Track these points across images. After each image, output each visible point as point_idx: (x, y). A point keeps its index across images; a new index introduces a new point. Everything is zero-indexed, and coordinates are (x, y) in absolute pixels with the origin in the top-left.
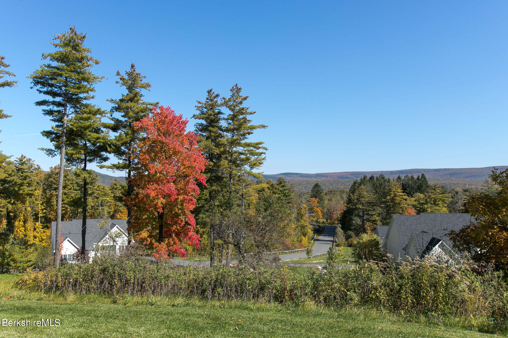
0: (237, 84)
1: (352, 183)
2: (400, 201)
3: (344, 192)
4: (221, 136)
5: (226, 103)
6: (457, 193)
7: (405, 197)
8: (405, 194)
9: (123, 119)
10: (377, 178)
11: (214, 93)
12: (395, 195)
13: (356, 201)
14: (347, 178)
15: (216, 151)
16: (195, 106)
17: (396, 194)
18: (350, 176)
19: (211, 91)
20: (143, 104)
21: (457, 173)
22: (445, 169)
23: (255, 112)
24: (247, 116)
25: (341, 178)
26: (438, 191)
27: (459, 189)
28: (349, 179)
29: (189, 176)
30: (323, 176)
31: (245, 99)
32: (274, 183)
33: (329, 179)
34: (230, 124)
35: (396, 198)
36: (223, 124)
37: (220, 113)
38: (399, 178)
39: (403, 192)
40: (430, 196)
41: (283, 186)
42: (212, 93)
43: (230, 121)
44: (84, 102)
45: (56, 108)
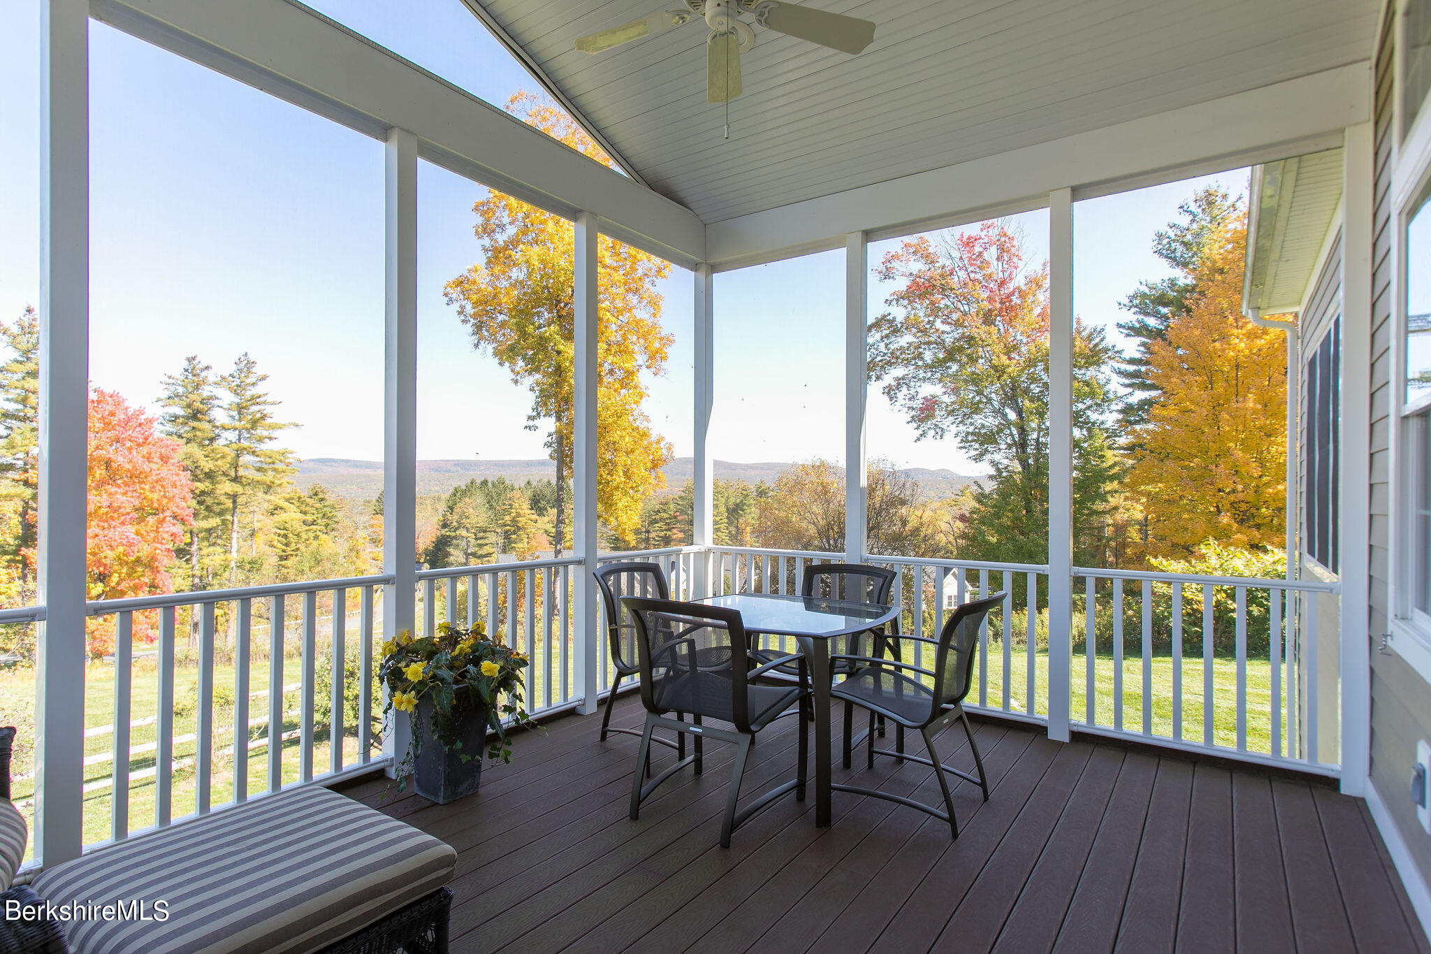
0: (246, 354)
1: (452, 490)
2: (526, 523)
3: (439, 499)
5: (222, 382)
7: (534, 517)
8: (534, 511)
10: (494, 478)
11: (199, 362)
12: (519, 515)
13: (455, 524)
14: (447, 471)
15: (207, 465)
16: (162, 382)
17: (519, 512)
18: (453, 468)
19: (194, 358)
23: (281, 402)
24: (266, 407)
28: (451, 474)
29: (163, 511)
31: (263, 378)
32: (302, 495)
34: (232, 417)
35: (520, 518)
36: (220, 416)
37: (212, 397)
39: (532, 509)
41: (322, 500)
42: (195, 362)
43: (234, 414)
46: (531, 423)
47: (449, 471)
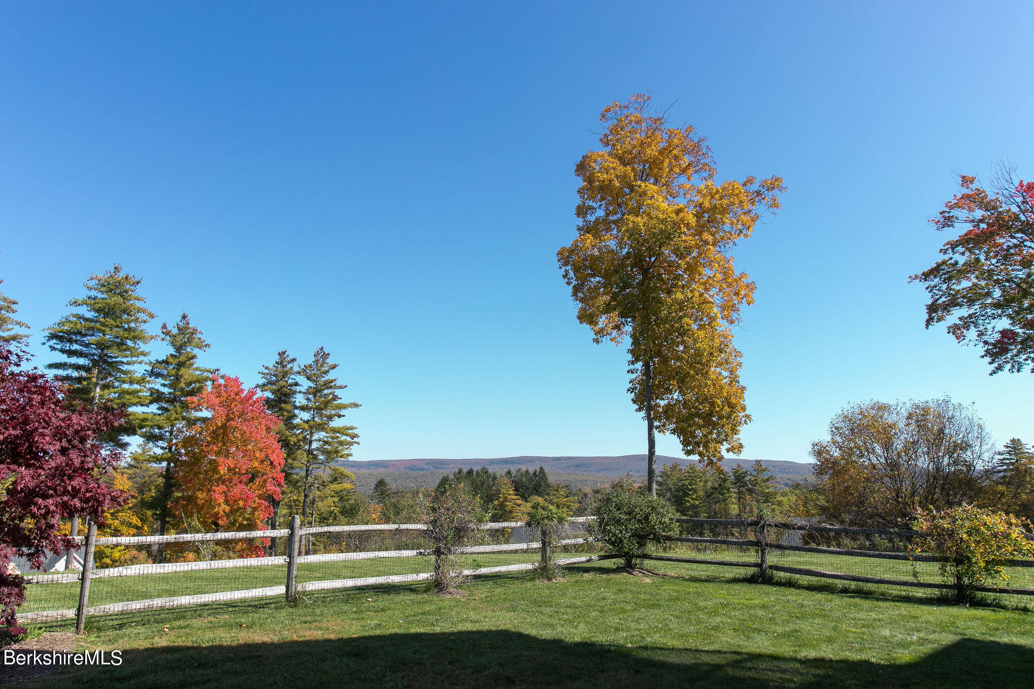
0: (323, 347)
2: (512, 507)
4: (295, 416)
5: (303, 372)
6: (586, 495)
7: (519, 502)
8: (518, 497)
9: (166, 390)
10: (477, 473)
11: (288, 356)
12: (506, 499)
16: (259, 373)
17: (506, 497)
18: (426, 467)
19: (284, 353)
20: (197, 369)
21: (585, 465)
22: (569, 458)
23: (346, 386)
24: (336, 390)
25: (411, 469)
26: (562, 493)
27: (588, 490)
28: (424, 472)
30: (381, 466)
31: (335, 367)
33: (391, 470)
34: (309, 399)
35: (507, 503)
36: (300, 400)
37: (296, 384)
38: (509, 473)
39: (516, 495)
40: (551, 500)
42: (285, 356)
43: (311, 396)
44: (125, 368)
45: (75, 374)
46: (632, 367)
47: (422, 469)
